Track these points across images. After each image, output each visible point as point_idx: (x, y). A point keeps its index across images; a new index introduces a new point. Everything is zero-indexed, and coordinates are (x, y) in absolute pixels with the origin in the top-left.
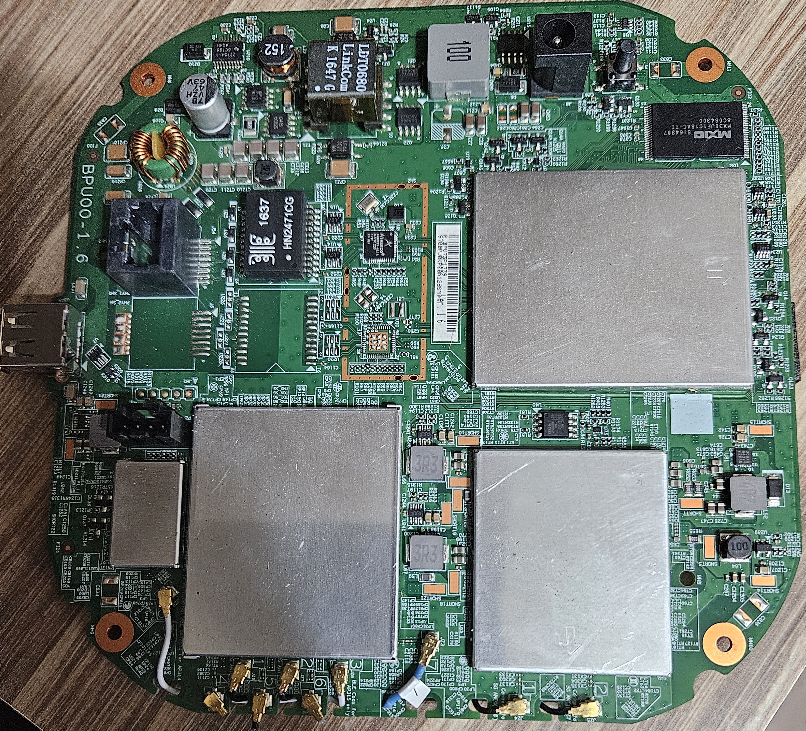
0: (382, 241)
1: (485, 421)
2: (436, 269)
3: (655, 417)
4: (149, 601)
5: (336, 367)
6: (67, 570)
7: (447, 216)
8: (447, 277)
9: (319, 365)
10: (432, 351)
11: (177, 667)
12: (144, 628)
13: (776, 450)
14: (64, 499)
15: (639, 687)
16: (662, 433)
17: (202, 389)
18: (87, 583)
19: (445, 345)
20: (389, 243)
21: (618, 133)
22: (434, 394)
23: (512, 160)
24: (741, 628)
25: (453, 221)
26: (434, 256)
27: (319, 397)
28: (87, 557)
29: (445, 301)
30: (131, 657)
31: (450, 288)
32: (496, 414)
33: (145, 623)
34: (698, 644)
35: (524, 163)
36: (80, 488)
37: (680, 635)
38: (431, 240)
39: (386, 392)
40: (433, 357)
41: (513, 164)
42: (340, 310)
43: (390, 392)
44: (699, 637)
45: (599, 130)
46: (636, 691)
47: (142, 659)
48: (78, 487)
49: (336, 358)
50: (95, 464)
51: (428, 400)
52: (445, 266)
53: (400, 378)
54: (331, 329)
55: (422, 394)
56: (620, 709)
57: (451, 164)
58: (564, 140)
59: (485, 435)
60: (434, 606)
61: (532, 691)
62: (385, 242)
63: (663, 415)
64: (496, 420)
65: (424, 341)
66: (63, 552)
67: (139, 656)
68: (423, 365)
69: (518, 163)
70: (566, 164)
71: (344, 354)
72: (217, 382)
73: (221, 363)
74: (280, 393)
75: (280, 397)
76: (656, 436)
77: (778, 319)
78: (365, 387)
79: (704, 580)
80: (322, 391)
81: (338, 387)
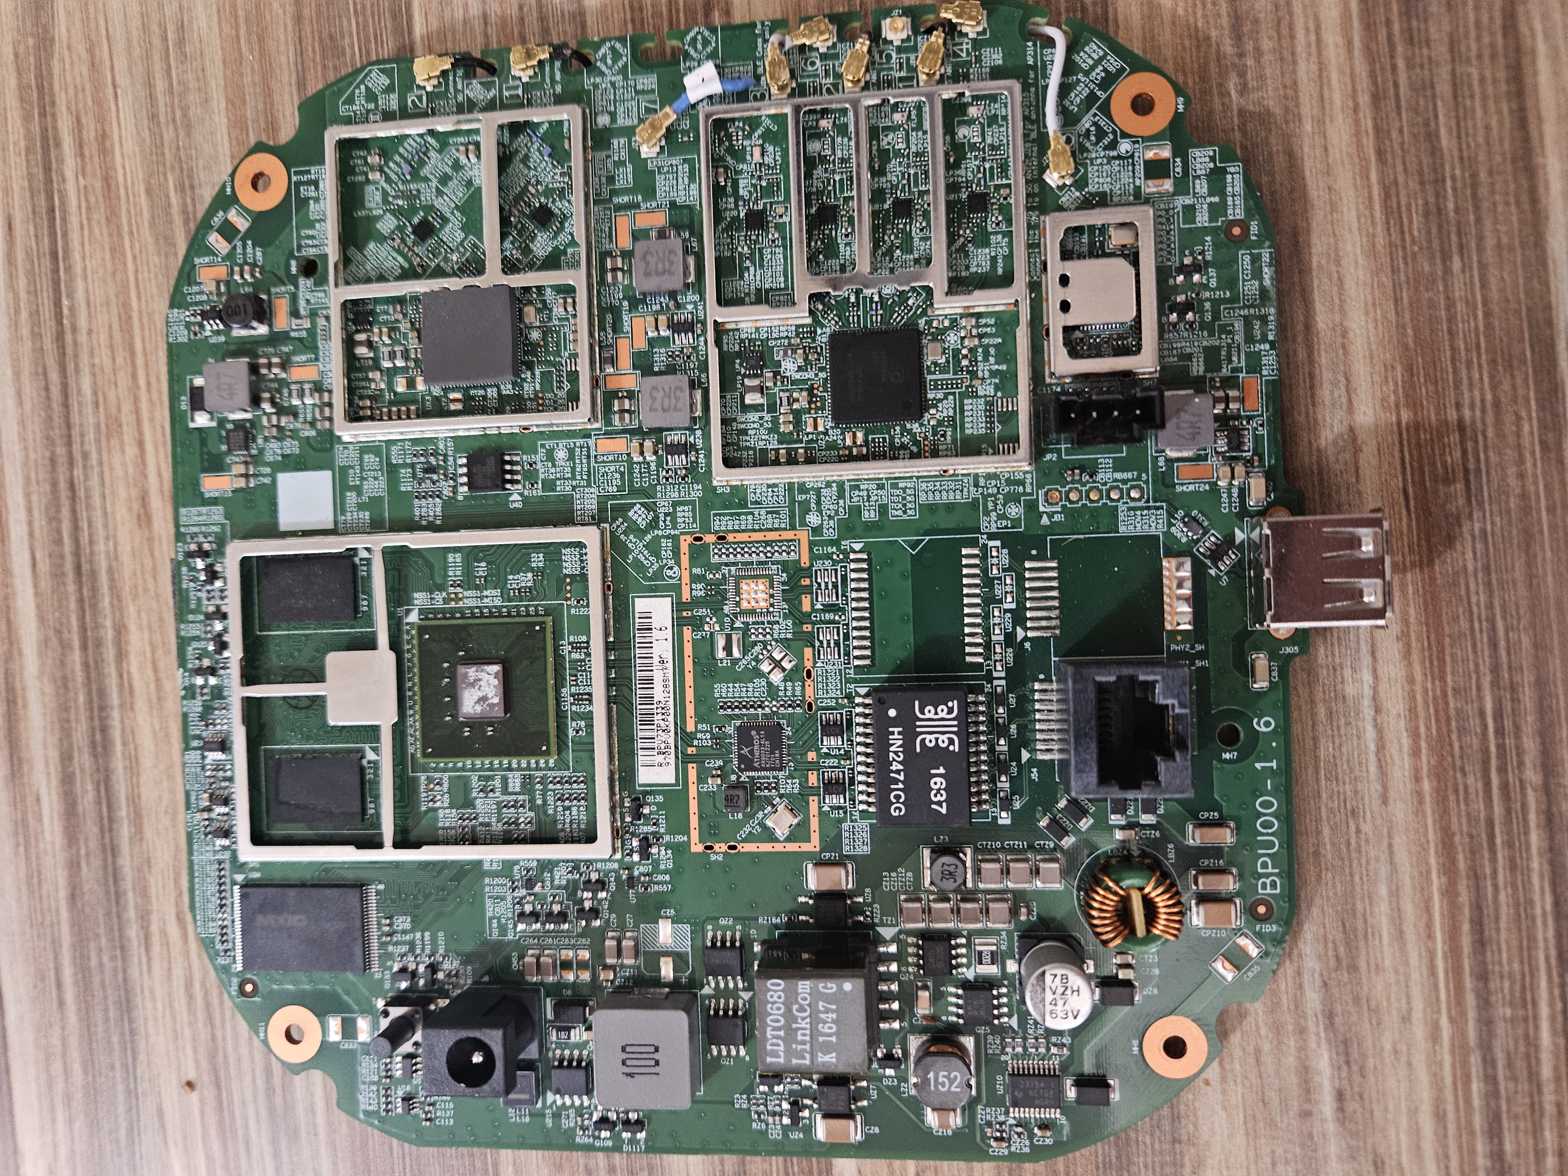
0: (757, 753)
1: (589, 476)
2: (672, 711)
3: (354, 494)
4: (1092, 160)
5: (818, 550)
6: (1234, 196)
7: (660, 799)
8: (656, 700)
9: (846, 554)
10: (671, 581)
11: (1035, 62)
12: (1095, 115)
13: (198, 455)
14: (1252, 311)
15: (368, 111)
16: (344, 470)
17: (1031, 507)
18: (1199, 177)
19: (654, 591)
20: (745, 751)
21: (412, 930)
22: (666, 515)
23: (566, 888)
24: (242, 207)
25: (652, 790)
26: (676, 733)
27: (841, 502)
28: (1202, 219)
29: (656, 660)
30: (1111, 69)
31: (650, 680)
32: (574, 488)
33: (1095, 124)
34: (294, 179)
35: (548, 883)
36: (1227, 330)
37: (317, 188)
38: (683, 760)
39: (739, 514)
40: (670, 573)
41: (564, 882)
42: (817, 644)
43: (732, 515)
44: (293, 189)
45: (441, 934)
46: (371, 106)
47: (1093, 68)
48: (1230, 332)
49: (818, 565)
50: (1206, 371)
51: (675, 504)
52: (660, 717)
53: (720, 538)
54: (829, 611)
55: (684, 513)
56: (391, 77)
57: (658, 883)
58: (491, 919)
59: (588, 457)
60: (650, 193)
61: (508, 89)
62: (751, 752)
63: (343, 498)
64: (573, 478)
65: (686, 596)
66: (1244, 225)
67: (1098, 73)
68: (685, 560)
69: (556, 882)
70: (487, 880)
71: (808, 572)
72: (1007, 519)
73: (1005, 551)
74: (904, 505)
75: (904, 499)
76: (352, 467)
77: (195, 644)
78: (769, 522)
79: (288, 266)
80: (837, 512)
81: (813, 519)
